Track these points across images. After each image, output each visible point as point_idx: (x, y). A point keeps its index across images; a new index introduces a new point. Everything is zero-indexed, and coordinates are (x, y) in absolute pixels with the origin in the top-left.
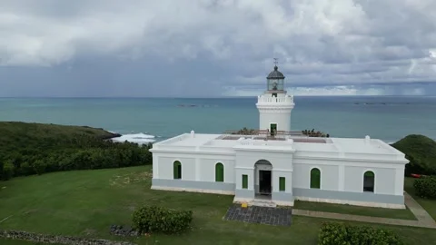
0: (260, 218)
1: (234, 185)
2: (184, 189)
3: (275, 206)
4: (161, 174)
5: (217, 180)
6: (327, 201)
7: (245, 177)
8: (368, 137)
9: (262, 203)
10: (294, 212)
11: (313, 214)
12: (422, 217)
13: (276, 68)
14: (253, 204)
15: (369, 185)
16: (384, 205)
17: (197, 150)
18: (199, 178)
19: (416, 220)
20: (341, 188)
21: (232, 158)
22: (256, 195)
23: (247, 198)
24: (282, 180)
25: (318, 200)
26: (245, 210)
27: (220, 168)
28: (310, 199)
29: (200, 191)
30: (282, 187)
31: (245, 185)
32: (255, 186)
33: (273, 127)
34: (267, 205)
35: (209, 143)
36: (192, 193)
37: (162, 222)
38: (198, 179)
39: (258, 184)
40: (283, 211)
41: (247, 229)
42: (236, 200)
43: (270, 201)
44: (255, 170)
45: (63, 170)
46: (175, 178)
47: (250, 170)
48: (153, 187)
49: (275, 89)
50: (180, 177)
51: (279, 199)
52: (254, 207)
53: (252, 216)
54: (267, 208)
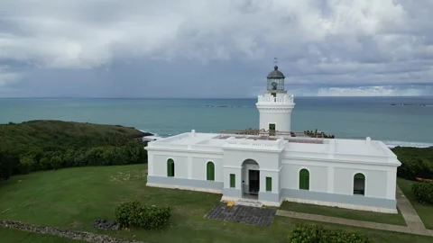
0: (241, 217)
1: (222, 184)
2: (176, 187)
3: (260, 206)
4: (155, 172)
5: (208, 179)
6: (316, 203)
7: (233, 176)
8: (368, 138)
9: (249, 202)
10: (278, 213)
11: (298, 215)
12: (414, 222)
13: (276, 68)
14: (239, 203)
15: (360, 188)
16: (375, 209)
17: (189, 149)
18: (190, 176)
19: (406, 225)
20: (330, 191)
21: (220, 157)
22: (244, 195)
23: (234, 198)
24: (269, 180)
25: (307, 201)
26: (229, 209)
27: (210, 166)
28: (299, 201)
29: (192, 189)
30: (269, 187)
31: (233, 184)
32: (243, 186)
33: (272, 127)
34: (253, 205)
35: (204, 142)
36: (185, 191)
37: (139, 217)
38: (190, 178)
39: (247, 183)
40: (268, 211)
41: (224, 228)
42: (224, 198)
43: (256, 201)
44: (243, 170)
45: (78, 166)
46: (169, 175)
47: (237, 170)
48: (148, 184)
49: (275, 88)
50: (173, 175)
51: (267, 199)
52: (240, 206)
53: (234, 215)
54: (252, 208)
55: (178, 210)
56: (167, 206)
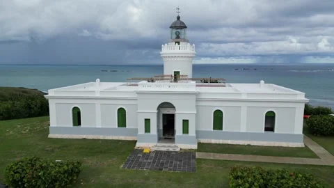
0: (162, 164)
1: (136, 131)
2: (84, 136)
3: (178, 150)
4: (59, 122)
5: (119, 126)
6: (229, 142)
7: (147, 121)
8: (262, 82)
9: (165, 147)
10: (198, 155)
11: (218, 156)
12: (324, 155)
13: (178, 18)
14: (156, 149)
15: (269, 126)
16: (284, 144)
17: (98, 95)
18: (99, 124)
19: (318, 157)
20: (243, 130)
21: (132, 102)
22: (160, 139)
23: (149, 143)
24: (186, 122)
25: (221, 142)
26: (147, 156)
27: (122, 113)
28: (213, 141)
29: (101, 137)
30: (186, 130)
31: (147, 129)
32: (158, 130)
33: (177, 74)
34: (171, 149)
35: (114, 88)
36: (93, 140)
38: (99, 126)
39: (161, 128)
40: (187, 155)
41: (147, 178)
42: (138, 145)
43: (173, 145)
44: (158, 114)
46: (74, 125)
47: (153, 115)
48: (51, 136)
49: (178, 37)
50: (79, 124)
51: (183, 143)
52: (157, 152)
53: (154, 162)
54: (169, 152)
55: (90, 162)
56: (75, 160)
